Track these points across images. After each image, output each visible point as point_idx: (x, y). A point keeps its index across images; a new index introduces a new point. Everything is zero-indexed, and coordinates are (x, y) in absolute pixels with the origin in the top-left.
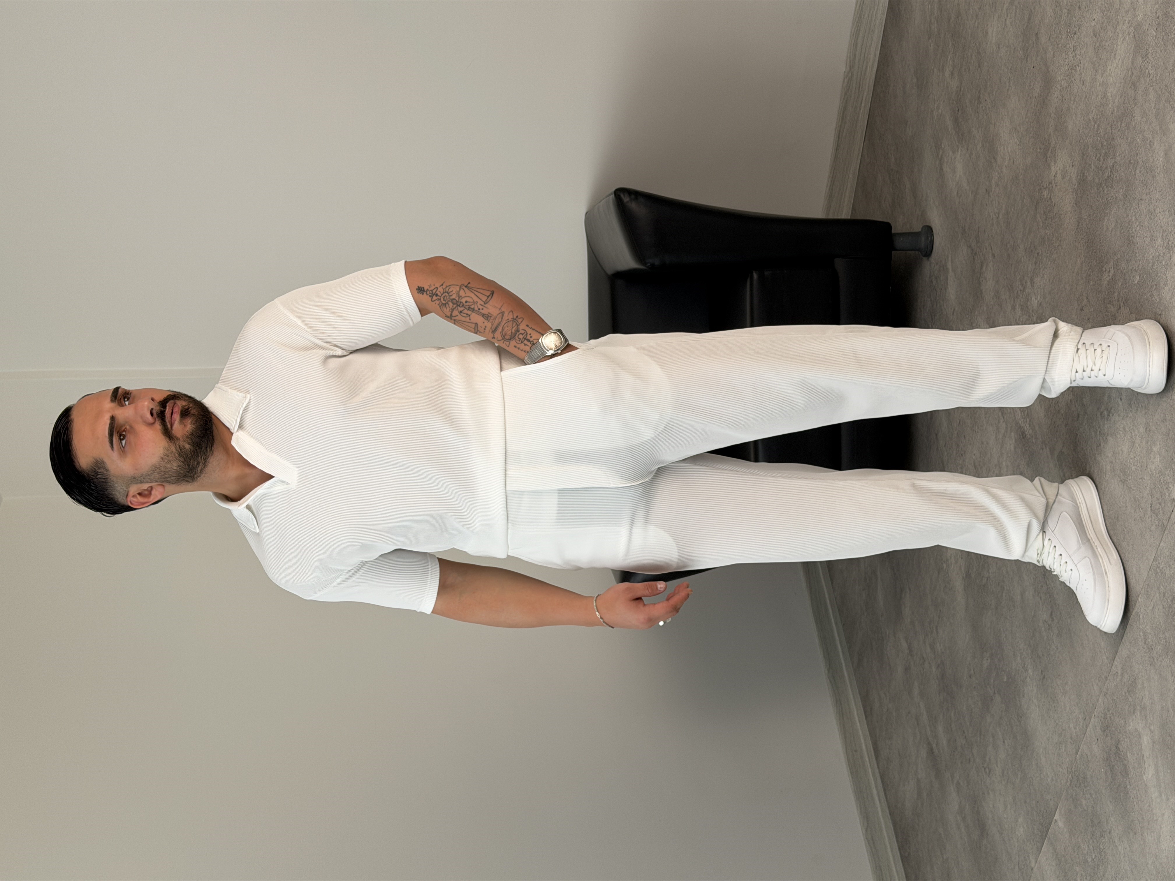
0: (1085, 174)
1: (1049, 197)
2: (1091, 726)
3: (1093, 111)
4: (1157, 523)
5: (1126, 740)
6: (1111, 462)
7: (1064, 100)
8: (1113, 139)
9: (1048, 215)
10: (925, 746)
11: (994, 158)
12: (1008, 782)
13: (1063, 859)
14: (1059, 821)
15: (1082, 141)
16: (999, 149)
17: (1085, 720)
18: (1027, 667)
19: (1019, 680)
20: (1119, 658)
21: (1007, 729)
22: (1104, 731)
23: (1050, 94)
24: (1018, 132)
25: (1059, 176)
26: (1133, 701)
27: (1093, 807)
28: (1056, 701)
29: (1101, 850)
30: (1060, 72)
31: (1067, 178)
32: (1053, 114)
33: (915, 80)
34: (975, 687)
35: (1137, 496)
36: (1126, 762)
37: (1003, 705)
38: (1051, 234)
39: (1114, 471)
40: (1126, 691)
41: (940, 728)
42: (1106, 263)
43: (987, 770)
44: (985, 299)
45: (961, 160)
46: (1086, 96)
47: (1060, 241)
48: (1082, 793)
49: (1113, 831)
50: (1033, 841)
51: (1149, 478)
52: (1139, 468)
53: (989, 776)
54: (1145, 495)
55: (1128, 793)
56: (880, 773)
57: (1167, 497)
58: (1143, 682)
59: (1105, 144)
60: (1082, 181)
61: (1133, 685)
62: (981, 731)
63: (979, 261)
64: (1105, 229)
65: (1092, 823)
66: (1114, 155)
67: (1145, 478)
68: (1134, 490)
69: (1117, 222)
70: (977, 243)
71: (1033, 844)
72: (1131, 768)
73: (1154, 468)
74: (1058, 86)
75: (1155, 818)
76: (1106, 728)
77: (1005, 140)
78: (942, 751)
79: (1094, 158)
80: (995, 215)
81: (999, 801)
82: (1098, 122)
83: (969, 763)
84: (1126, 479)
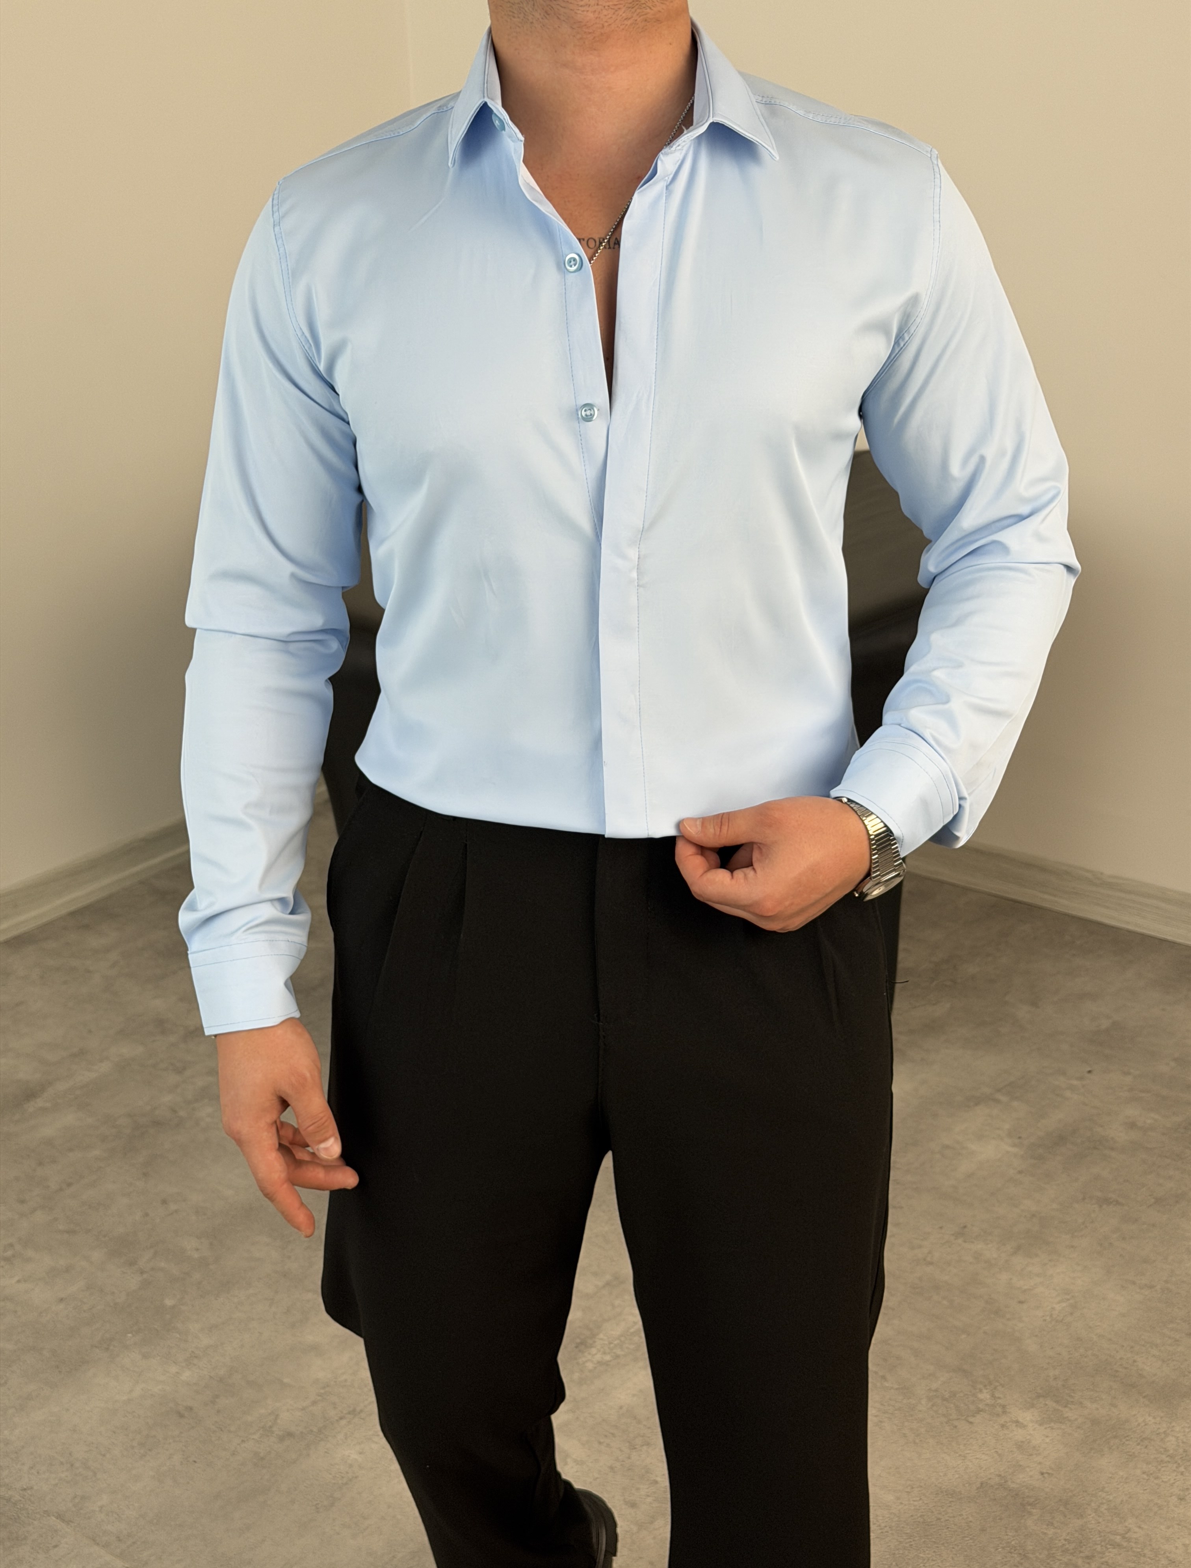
0: (1033, 1511)
1: (981, 1406)
3: (1140, 1527)
7: (1144, 1443)
9: (952, 1405)
10: (38, 1076)
11: (1018, 1248)
15: (1087, 1498)
18: (195, 1365)
21: (84, 1307)
23: (1146, 1402)
24: (1071, 1314)
28: (143, 1451)
31: (1019, 1457)
32: (1116, 1411)
33: (1105, 1024)
34: (147, 1215)
37: (124, 1297)
38: (921, 1415)
41: (70, 1118)
43: (10, 1253)
45: (999, 1156)
46: (1161, 1508)
47: (915, 1443)
60: (1022, 1502)
62: (74, 1232)
74: (1164, 1426)
77: (1052, 1276)
78: (32, 1123)
82: (1125, 1544)
83: (18, 1200)
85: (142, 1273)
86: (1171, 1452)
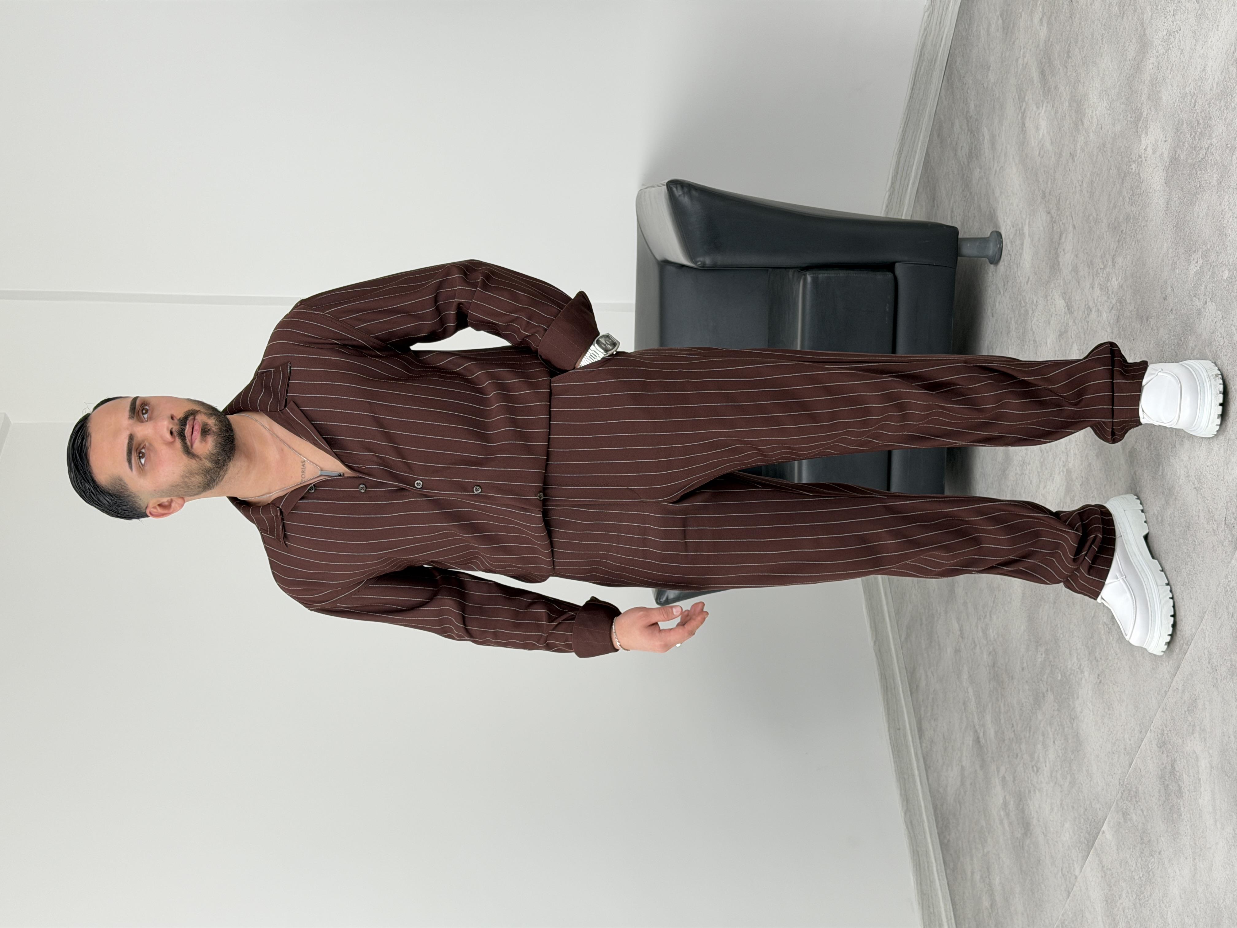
0: (1178, 153)
1: (1137, 171)
2: (1145, 740)
3: (1190, 84)
4: (1230, 539)
5: (1183, 760)
6: (1186, 467)
7: (1160, 68)
8: (1210, 118)
9: (1136, 190)
10: (971, 733)
11: (1081, 120)
12: (1056, 783)
13: (1109, 872)
14: (1106, 833)
15: (1176, 115)
16: (1087, 111)
17: (1141, 732)
18: (1083, 668)
19: (1074, 681)
20: (1181, 674)
21: (1058, 729)
22: (1161, 748)
23: (1144, 60)
25: (1150, 150)
26: (1192, 721)
27: (1143, 823)
28: (1111, 709)
29: (1150, 870)
30: (1157, 36)
31: (1158, 154)
32: (1147, 82)
33: (1000, 21)
34: (1027, 682)
35: (1211, 507)
36: (1181, 784)
37: (1056, 705)
38: (1137, 213)
39: (1188, 476)
40: (1186, 709)
41: (988, 718)
42: (1195, 252)
43: (1035, 768)
44: (1063, 272)
45: (1046, 118)
46: (1184, 68)
47: (1147, 221)
48: (1133, 807)
49: (1162, 853)
50: (1079, 849)
52: (1215, 477)
53: (1036, 775)
54: (1220, 506)
55: (1181, 815)
56: (923, 754)
58: (1204, 704)
59: (1201, 121)
60: (1174, 159)
61: (1194, 705)
62: (1030, 728)
63: (1059, 230)
64: (1195, 215)
65: (1141, 840)
66: (1210, 136)
68: (1208, 500)
69: (1209, 209)
70: (1058, 209)
71: (1079, 851)
72: (1186, 789)
73: (1231, 480)
74: (1155, 51)
75: (1208, 846)
76: (1162, 745)
77: (1094, 102)
78: (988, 742)
79: (1188, 136)
80: (1079, 183)
81: (1046, 802)
82: (1195, 98)
83: (1016, 758)
84: (1201, 487)
85: (1047, 691)
86: (1165, 52)
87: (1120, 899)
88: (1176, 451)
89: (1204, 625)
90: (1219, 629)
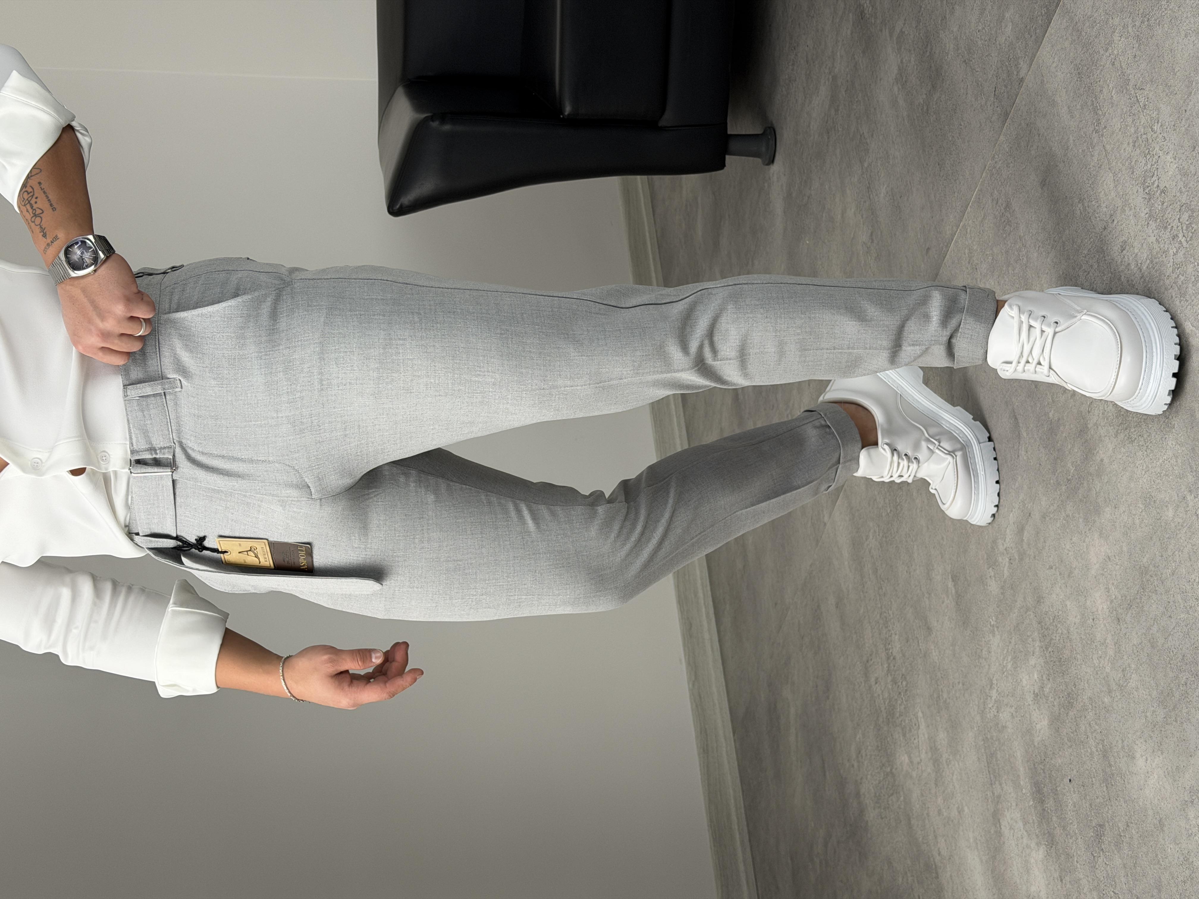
4: (999, 112)
13: (857, 514)
35: (980, 79)
39: (958, 49)
51: (996, 54)
52: (986, 42)
54: (990, 77)
57: (1015, 77)
67: (993, 55)
68: (977, 72)
73: (1003, 41)
83: (772, 410)
84: (971, 59)
87: (866, 540)
88: (946, 23)
89: (966, 220)
90: (982, 221)
